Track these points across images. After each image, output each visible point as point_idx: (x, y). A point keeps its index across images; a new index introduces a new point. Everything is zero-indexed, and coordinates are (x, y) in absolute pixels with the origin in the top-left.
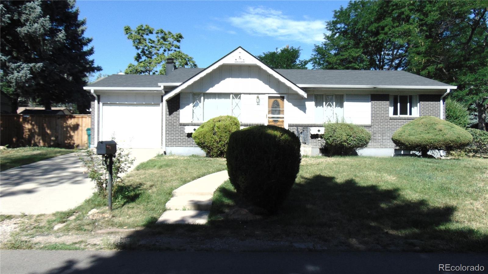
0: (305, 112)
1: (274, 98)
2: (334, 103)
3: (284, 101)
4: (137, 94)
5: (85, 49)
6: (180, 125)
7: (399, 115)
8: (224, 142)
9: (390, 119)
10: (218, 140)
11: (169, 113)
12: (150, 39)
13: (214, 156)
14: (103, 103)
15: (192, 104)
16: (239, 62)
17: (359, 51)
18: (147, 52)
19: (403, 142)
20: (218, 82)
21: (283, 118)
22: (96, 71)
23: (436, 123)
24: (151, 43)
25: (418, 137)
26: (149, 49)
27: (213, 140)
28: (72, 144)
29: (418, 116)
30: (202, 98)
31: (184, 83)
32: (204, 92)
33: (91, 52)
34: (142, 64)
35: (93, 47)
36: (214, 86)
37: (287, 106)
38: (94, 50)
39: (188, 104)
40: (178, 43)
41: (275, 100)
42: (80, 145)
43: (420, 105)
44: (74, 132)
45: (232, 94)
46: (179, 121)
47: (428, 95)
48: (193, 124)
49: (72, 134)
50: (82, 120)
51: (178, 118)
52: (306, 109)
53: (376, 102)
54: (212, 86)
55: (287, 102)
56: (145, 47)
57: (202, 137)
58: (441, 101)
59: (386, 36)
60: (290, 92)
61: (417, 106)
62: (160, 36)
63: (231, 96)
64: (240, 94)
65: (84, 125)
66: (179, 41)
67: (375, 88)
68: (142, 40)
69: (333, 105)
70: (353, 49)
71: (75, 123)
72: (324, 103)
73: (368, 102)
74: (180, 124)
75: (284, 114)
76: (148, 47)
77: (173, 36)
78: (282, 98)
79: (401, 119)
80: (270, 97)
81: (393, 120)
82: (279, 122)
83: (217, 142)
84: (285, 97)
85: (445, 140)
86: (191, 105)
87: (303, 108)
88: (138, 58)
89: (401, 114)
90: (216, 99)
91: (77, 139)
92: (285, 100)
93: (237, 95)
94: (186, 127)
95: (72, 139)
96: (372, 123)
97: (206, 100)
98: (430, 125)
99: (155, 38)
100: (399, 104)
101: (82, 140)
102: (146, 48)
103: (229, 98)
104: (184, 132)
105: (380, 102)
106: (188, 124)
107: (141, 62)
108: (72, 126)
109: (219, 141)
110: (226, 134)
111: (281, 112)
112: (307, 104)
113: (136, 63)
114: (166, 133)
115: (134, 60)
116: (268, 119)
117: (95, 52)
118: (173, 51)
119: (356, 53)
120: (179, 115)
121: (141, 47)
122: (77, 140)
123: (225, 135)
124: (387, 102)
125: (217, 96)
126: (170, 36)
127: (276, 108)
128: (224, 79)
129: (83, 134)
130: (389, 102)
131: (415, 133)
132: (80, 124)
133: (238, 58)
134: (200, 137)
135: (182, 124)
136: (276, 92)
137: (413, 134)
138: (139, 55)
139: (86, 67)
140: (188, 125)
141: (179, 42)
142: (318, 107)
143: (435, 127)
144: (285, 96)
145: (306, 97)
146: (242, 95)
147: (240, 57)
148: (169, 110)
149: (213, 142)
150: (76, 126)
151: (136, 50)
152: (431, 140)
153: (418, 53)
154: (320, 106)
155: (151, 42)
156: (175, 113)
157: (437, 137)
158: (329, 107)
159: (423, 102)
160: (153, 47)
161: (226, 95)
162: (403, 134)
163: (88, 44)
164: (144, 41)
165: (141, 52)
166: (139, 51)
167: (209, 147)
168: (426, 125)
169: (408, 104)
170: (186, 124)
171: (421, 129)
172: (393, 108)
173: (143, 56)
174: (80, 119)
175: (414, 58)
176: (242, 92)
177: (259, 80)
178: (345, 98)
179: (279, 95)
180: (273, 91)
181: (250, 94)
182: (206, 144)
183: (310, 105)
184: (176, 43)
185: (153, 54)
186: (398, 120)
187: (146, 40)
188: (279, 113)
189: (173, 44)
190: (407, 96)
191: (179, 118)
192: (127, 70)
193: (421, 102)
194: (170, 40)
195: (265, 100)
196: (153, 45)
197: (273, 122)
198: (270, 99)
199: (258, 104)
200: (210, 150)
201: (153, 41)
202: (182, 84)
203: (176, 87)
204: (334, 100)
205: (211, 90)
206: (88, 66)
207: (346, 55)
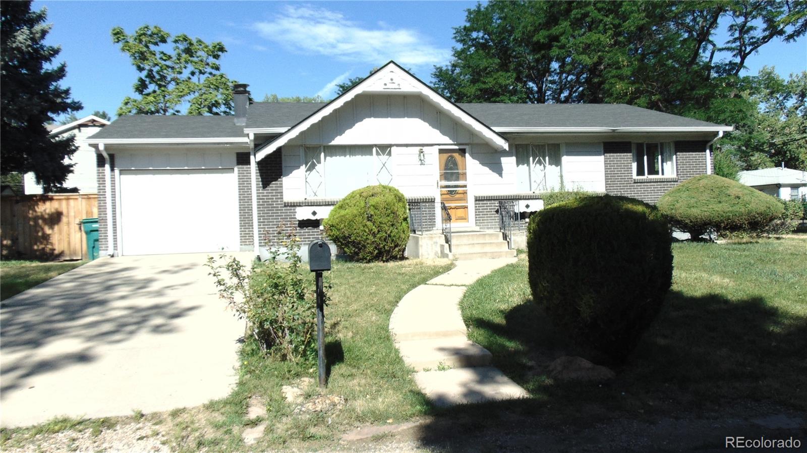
0: (500, 175)
1: (449, 153)
2: (547, 158)
3: (465, 157)
4: (188, 150)
5: (47, 67)
6: (285, 206)
7: (646, 176)
8: (386, 233)
9: (635, 183)
10: (376, 230)
11: (262, 184)
12: (162, 53)
13: (366, 259)
14: (121, 170)
15: (304, 165)
16: (392, 88)
17: (509, 76)
18: (158, 77)
19: (679, 218)
20: (351, 126)
21: (465, 186)
22: (69, 110)
23: (726, 185)
24: (165, 60)
25: (706, 210)
26: (162, 70)
27: (367, 230)
28: (48, 250)
29: (674, 176)
30: (322, 155)
31: (293, 127)
32: (325, 144)
33: (61, 73)
34: (151, 98)
35: (65, 64)
36: (344, 132)
37: (472, 165)
38: (66, 69)
39: (298, 167)
40: (215, 59)
41: (450, 156)
42: (67, 252)
43: (676, 158)
44: (52, 227)
45: (376, 146)
46: (282, 198)
47: (688, 142)
48: (308, 203)
49: (48, 231)
50: (68, 205)
51: (279, 193)
52: (502, 170)
53: (612, 154)
54: (340, 132)
55: (471, 158)
56: (154, 66)
57: (345, 226)
58: (708, 151)
59: (564, 50)
60: (476, 141)
61: (671, 160)
62: (182, 46)
63: (374, 149)
64: (390, 146)
65: (72, 214)
66: (216, 57)
67: (614, 131)
68: (149, 55)
69: (545, 161)
70: (500, 73)
71: (53, 210)
72: (531, 159)
73: (600, 155)
74: (285, 203)
75: (466, 180)
76: (161, 67)
77: (206, 47)
78: (462, 152)
79: (651, 182)
80: (441, 151)
81: (639, 184)
82: (457, 193)
83: (374, 233)
84: (467, 150)
85: (749, 213)
86: (303, 168)
87: (497, 168)
88: (141, 87)
89: (650, 173)
90: (345, 156)
91: (60, 241)
92: (467, 155)
93: (384, 149)
94: (298, 209)
95: (47, 242)
96: (606, 190)
97: (328, 158)
98: (717, 190)
99: (172, 50)
100: (645, 158)
101: (69, 243)
102: (156, 69)
103: (371, 154)
104: (296, 218)
105: (618, 154)
106: (300, 203)
107: (148, 95)
108: (46, 216)
109: (376, 232)
110: (389, 218)
111: (461, 176)
112: (504, 160)
113: (138, 97)
114: (259, 222)
115: (134, 90)
116: (439, 189)
117: (67, 75)
118: (207, 75)
119: (506, 79)
120: (282, 187)
121: (147, 67)
122: (59, 244)
123: (387, 221)
124: (629, 154)
125: (347, 150)
126: (200, 47)
127: (451, 169)
128: (361, 120)
129: (72, 231)
130: (631, 154)
131: (696, 202)
132: (65, 211)
133: (388, 81)
134: (342, 226)
135: (288, 203)
136: (451, 142)
137: (695, 205)
138: (142, 81)
139: (54, 102)
140: (299, 205)
141: (217, 59)
142: (520, 166)
143: (728, 192)
144: (467, 148)
145: (507, 149)
146: (393, 149)
147: (392, 80)
148: (262, 178)
149: (366, 234)
150: (55, 215)
151: (138, 71)
152: (728, 214)
153: (621, 78)
154: (523, 164)
155: (164, 58)
156: (273, 185)
157: (736, 208)
158: (538, 165)
159: (681, 154)
160: (168, 67)
161: (364, 149)
162: (678, 205)
163: (53, 59)
164: (153, 56)
165: (146, 77)
166: (143, 74)
167: (359, 243)
168: (712, 190)
169: (660, 157)
170: (297, 203)
171: (705, 197)
172: (636, 163)
173: (150, 83)
174: (64, 203)
175: (615, 86)
176: (393, 143)
177: (422, 121)
178: (563, 149)
179: (456, 147)
180: (446, 140)
181: (407, 145)
182: (353, 238)
183: (508, 162)
184: (211, 60)
185: (169, 79)
186: (646, 184)
187: (155, 55)
188: (457, 179)
189: (208, 61)
190: (657, 144)
191: (282, 193)
192: (121, 109)
193: (678, 153)
194: (202, 54)
195: (433, 157)
196: (169, 63)
197: (448, 194)
198: (441, 155)
199: (422, 164)
200: (360, 249)
201: (169, 56)
202: (289, 130)
203: (278, 136)
204: (547, 154)
205: (338, 141)
206: (59, 100)
207: (490, 82)
